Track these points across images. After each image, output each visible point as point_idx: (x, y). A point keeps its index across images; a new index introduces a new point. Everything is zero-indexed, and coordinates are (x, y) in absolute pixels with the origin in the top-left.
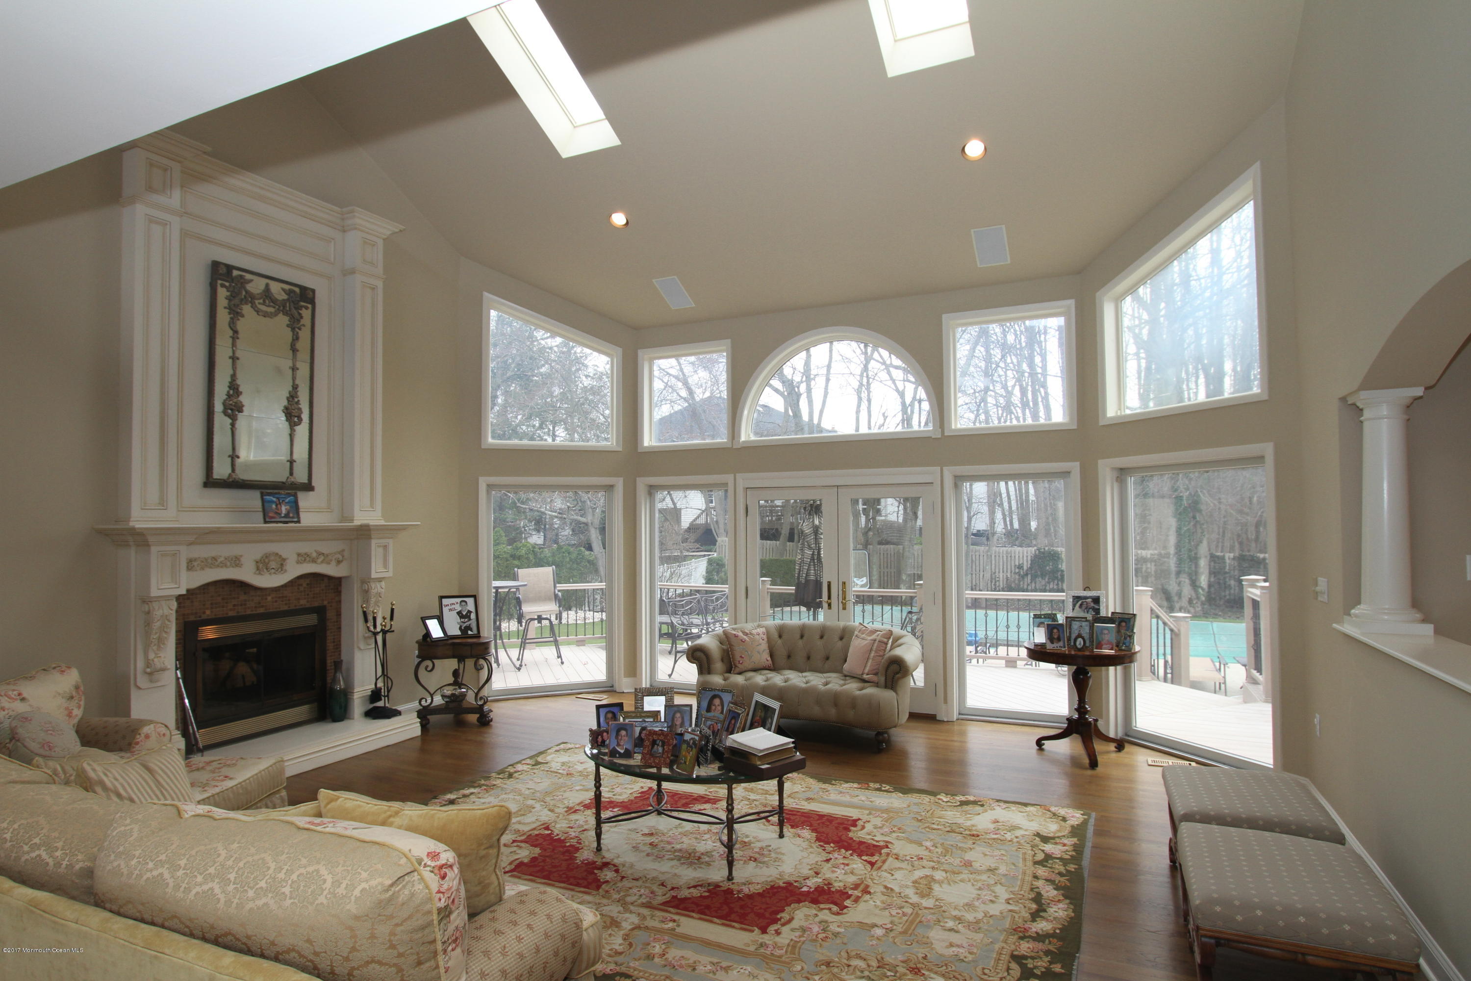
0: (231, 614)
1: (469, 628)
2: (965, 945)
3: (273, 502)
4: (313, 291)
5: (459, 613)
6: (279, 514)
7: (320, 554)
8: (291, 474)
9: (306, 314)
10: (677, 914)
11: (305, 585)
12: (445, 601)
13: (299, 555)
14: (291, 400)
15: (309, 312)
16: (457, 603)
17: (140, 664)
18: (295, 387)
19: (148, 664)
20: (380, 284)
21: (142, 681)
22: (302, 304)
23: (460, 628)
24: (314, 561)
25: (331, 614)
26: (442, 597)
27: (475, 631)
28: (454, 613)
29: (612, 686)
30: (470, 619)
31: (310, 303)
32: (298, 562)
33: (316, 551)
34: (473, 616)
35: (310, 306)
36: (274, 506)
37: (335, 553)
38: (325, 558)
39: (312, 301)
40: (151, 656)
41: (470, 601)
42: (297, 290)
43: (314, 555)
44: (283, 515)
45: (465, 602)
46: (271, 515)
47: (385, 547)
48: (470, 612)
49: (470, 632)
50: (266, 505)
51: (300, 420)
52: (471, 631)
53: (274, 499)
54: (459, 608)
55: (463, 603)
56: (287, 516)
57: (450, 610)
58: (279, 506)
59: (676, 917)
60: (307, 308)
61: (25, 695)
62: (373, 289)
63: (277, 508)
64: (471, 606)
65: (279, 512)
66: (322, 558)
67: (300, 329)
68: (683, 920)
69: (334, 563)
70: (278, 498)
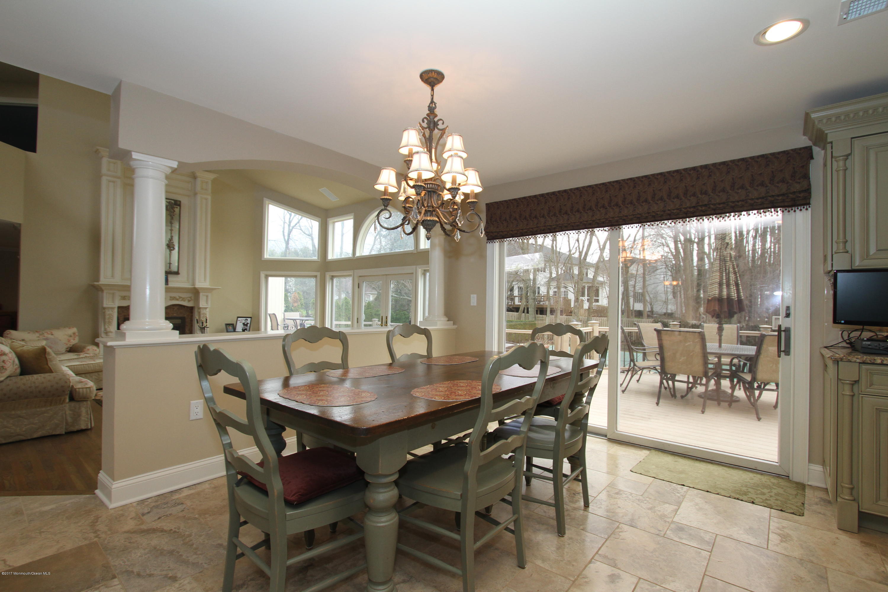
4: (180, 201)
7: (180, 297)
8: (170, 268)
9: (177, 210)
11: (176, 309)
12: (239, 319)
13: (171, 297)
14: (170, 241)
17: (103, 329)
18: (172, 237)
19: (105, 329)
20: (209, 197)
21: (103, 335)
22: (175, 206)
24: (177, 300)
25: (188, 319)
28: (242, 324)
31: (178, 206)
32: (170, 300)
33: (179, 296)
34: (249, 325)
37: (188, 298)
38: (183, 299)
39: (180, 205)
40: (106, 327)
41: (249, 319)
42: (173, 201)
43: (178, 297)
45: (246, 319)
47: (207, 296)
48: (248, 323)
51: (174, 249)
54: (244, 322)
57: (240, 322)
60: (177, 208)
61: (53, 333)
62: (206, 199)
64: (249, 321)
66: (181, 299)
67: (174, 215)
69: (187, 301)
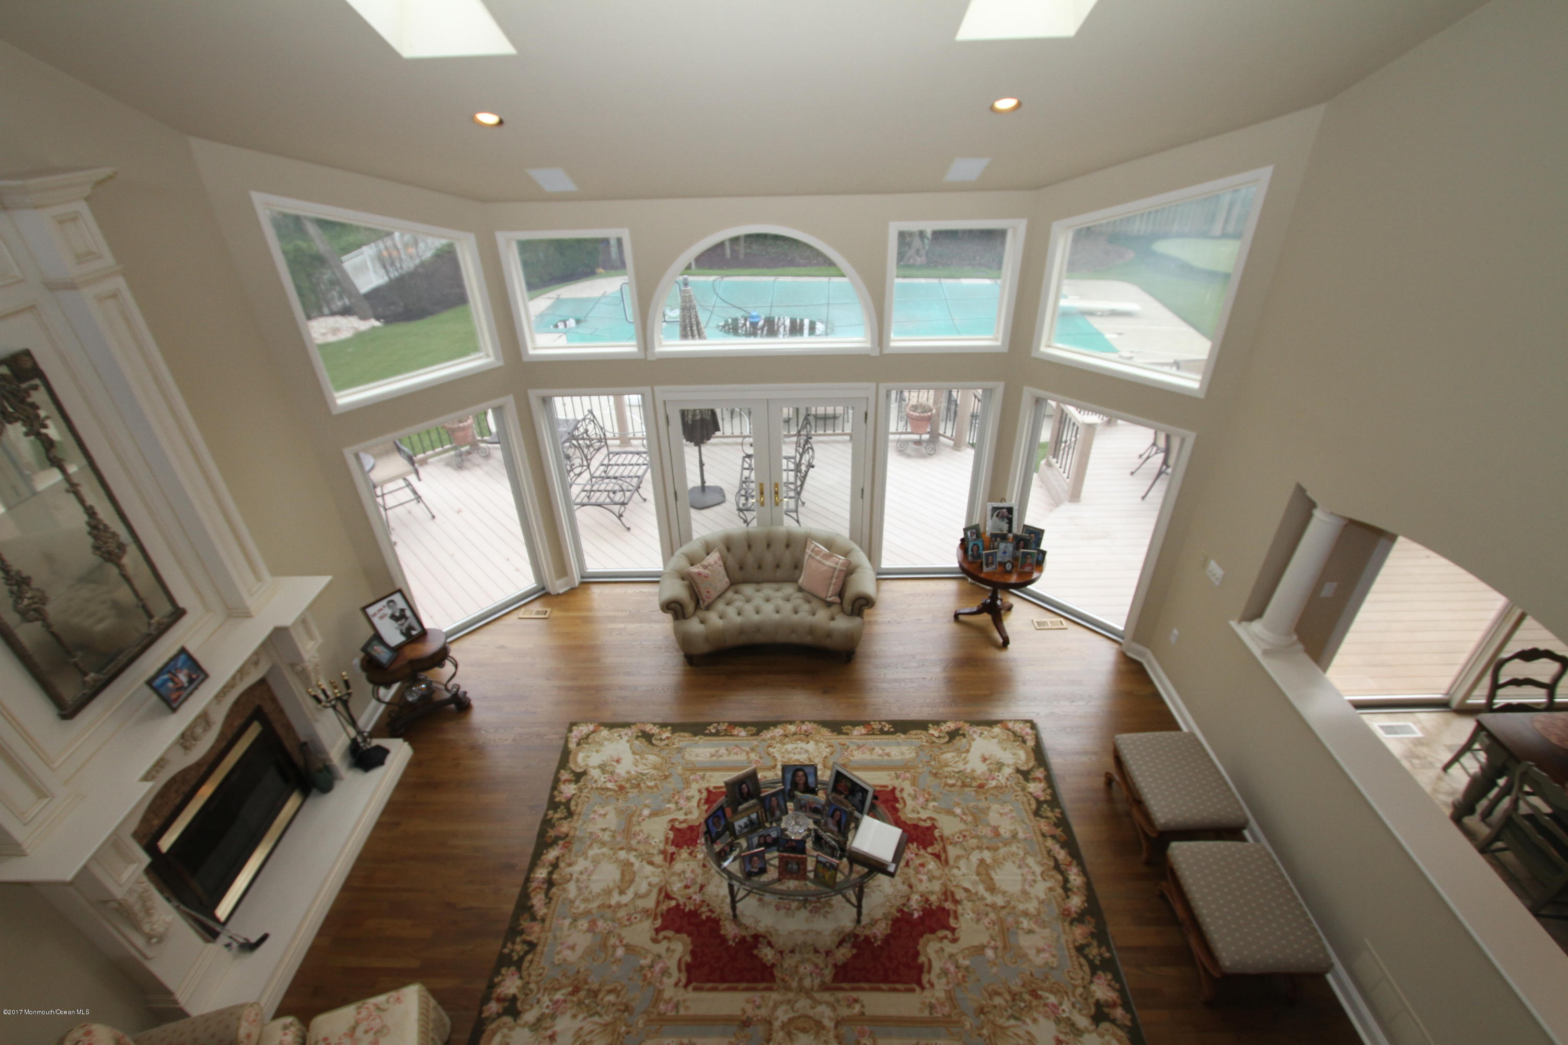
0: (177, 801)
1: (410, 628)
2: (1046, 947)
3: (166, 681)
4: (28, 356)
5: (393, 617)
6: (181, 688)
7: (235, 674)
9: (39, 396)
10: (853, 989)
12: (371, 611)
14: (95, 532)
15: (42, 389)
16: (384, 607)
17: (139, 942)
18: (90, 512)
19: (149, 936)
20: (120, 283)
21: (154, 953)
22: (24, 386)
23: (402, 633)
24: (233, 686)
25: (268, 708)
26: (364, 609)
27: (419, 629)
28: (387, 619)
29: (544, 589)
30: (406, 618)
31: (31, 378)
32: (219, 702)
34: (408, 613)
35: (37, 382)
36: (171, 684)
39: (38, 373)
40: (147, 928)
41: (397, 598)
42: (4, 370)
43: (231, 680)
44: (186, 685)
45: (392, 601)
46: (174, 696)
48: (403, 610)
49: (414, 633)
50: (162, 691)
51: (120, 545)
52: (413, 629)
53: (166, 677)
54: (388, 612)
55: (391, 604)
56: (191, 681)
57: (382, 618)
58: (176, 679)
59: (855, 995)
60: (35, 388)
62: (114, 296)
63: (176, 683)
64: (401, 604)
65: (180, 685)
67: (44, 426)
68: (864, 996)
69: (252, 669)
70: (169, 672)
